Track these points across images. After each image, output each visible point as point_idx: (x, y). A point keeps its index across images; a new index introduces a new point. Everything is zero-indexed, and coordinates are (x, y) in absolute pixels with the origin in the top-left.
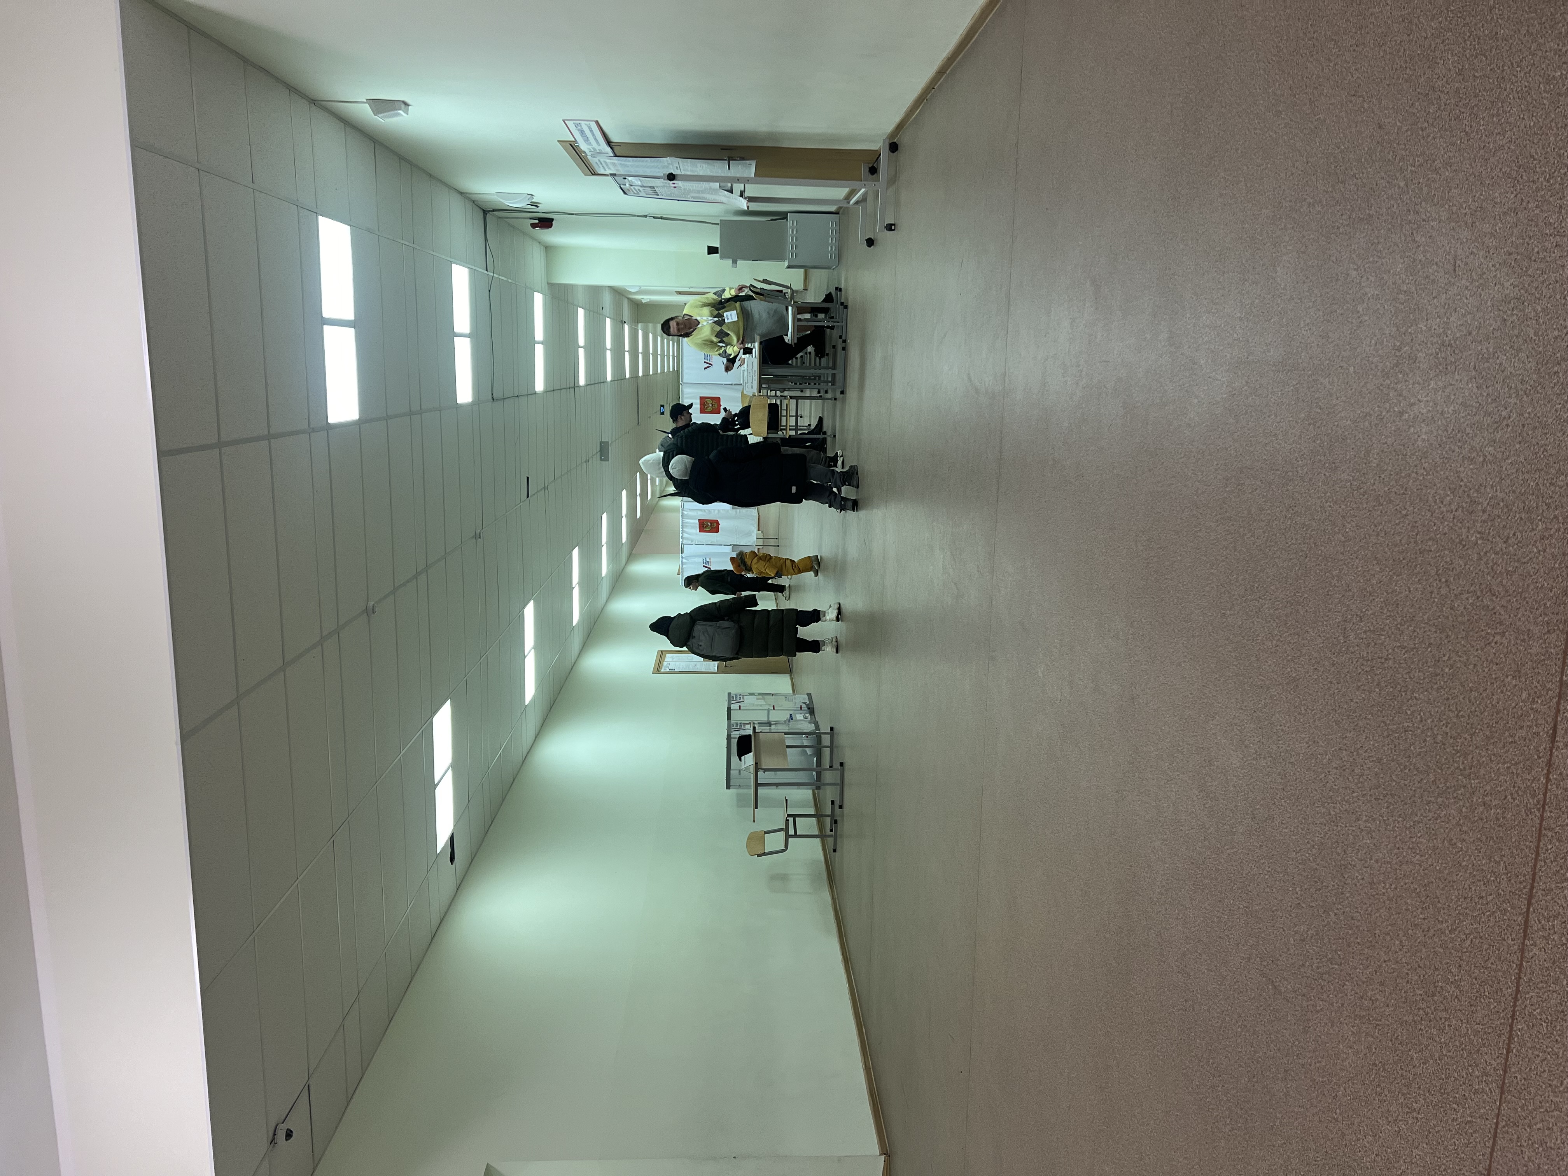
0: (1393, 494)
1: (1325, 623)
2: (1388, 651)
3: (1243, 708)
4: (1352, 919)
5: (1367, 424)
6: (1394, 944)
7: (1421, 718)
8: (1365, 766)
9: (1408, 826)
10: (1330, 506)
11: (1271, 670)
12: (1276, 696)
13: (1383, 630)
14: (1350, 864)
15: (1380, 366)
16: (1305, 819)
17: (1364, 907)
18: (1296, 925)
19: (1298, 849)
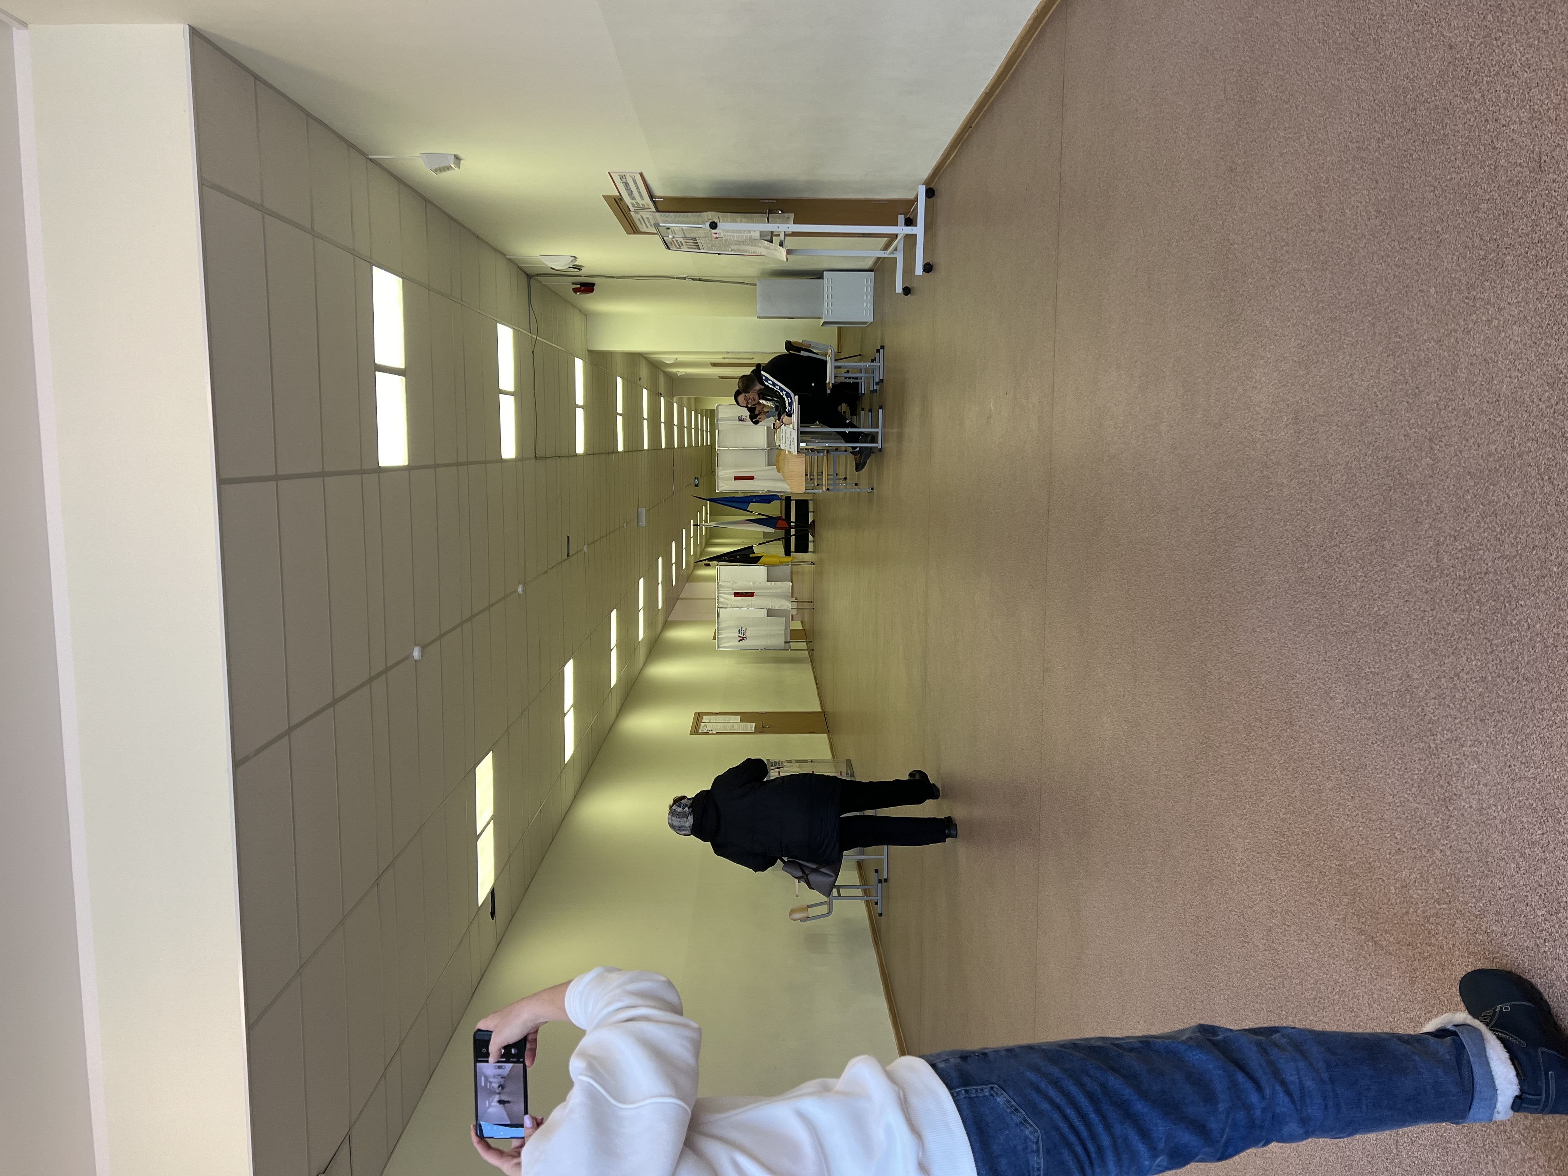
0: (1486, 404)
1: (1415, 552)
2: (1487, 564)
3: (1327, 659)
4: (1461, 851)
5: (1452, 340)
6: (1510, 868)
7: (1529, 625)
8: (1467, 689)
9: (1519, 740)
10: (1415, 432)
11: (1356, 614)
12: (1362, 639)
13: (1481, 544)
14: (1455, 795)
15: (1464, 280)
16: (1400, 759)
17: (1474, 836)
18: (1396, 872)
19: (1395, 792)
